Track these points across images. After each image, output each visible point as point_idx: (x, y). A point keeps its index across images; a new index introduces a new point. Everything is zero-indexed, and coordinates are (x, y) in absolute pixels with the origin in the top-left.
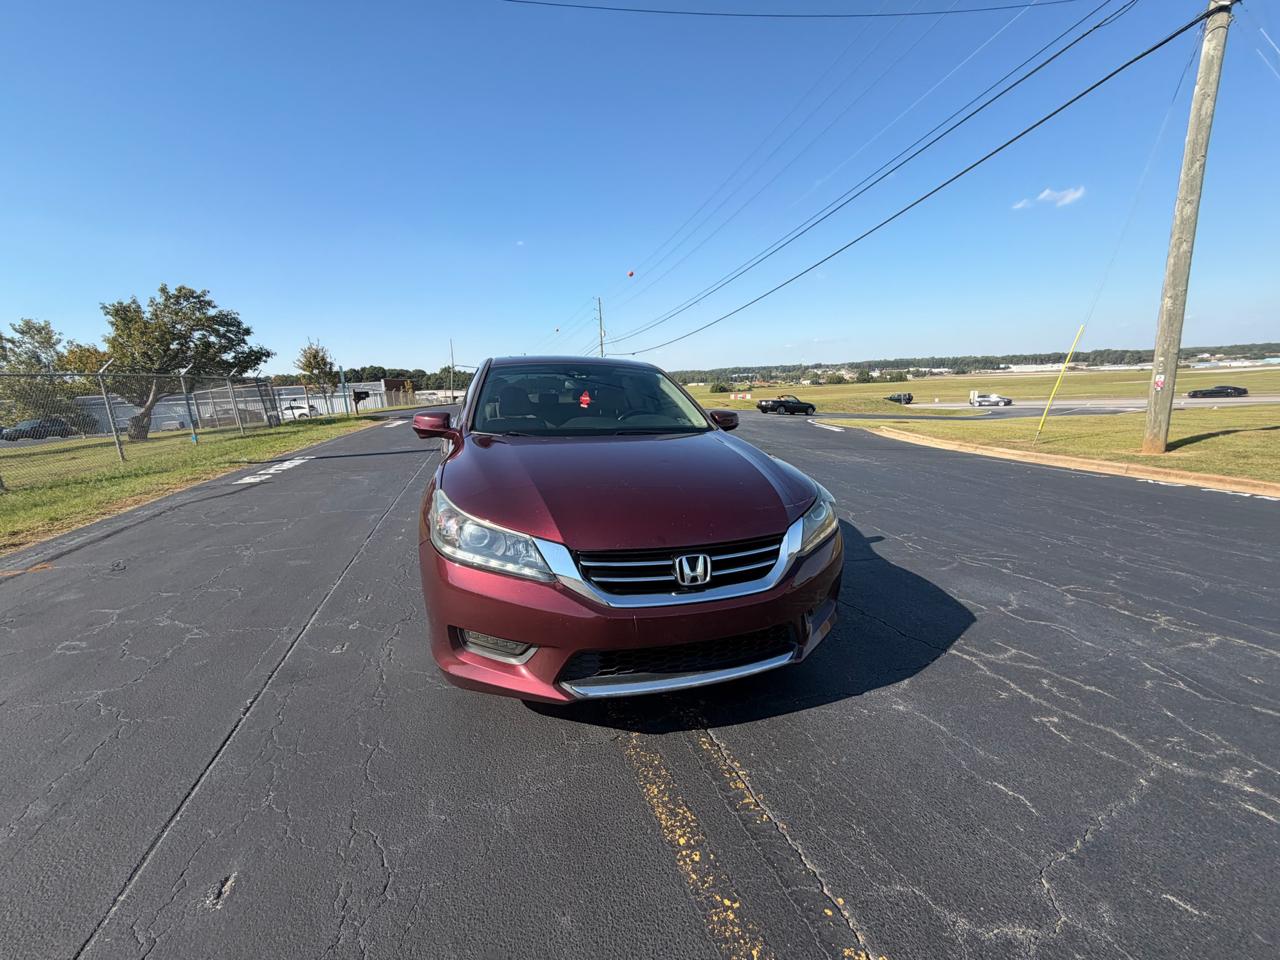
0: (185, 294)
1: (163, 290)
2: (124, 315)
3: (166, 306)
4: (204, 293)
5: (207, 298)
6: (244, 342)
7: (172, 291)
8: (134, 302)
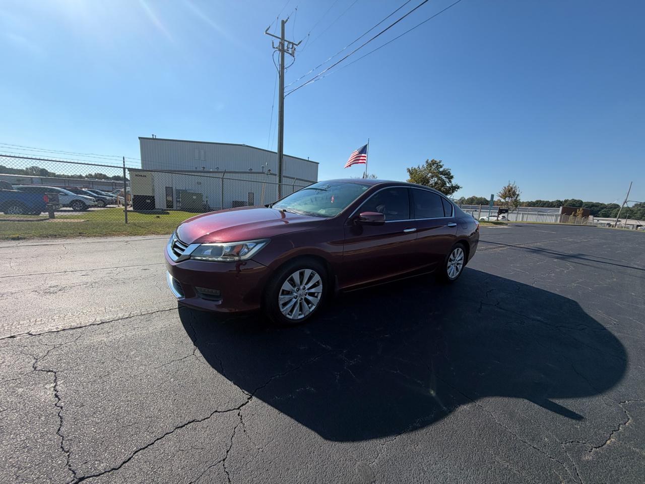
0: (434, 162)
1: (427, 162)
2: (412, 172)
3: (427, 167)
4: (440, 162)
5: (441, 164)
6: (450, 181)
7: (430, 161)
8: (419, 167)
